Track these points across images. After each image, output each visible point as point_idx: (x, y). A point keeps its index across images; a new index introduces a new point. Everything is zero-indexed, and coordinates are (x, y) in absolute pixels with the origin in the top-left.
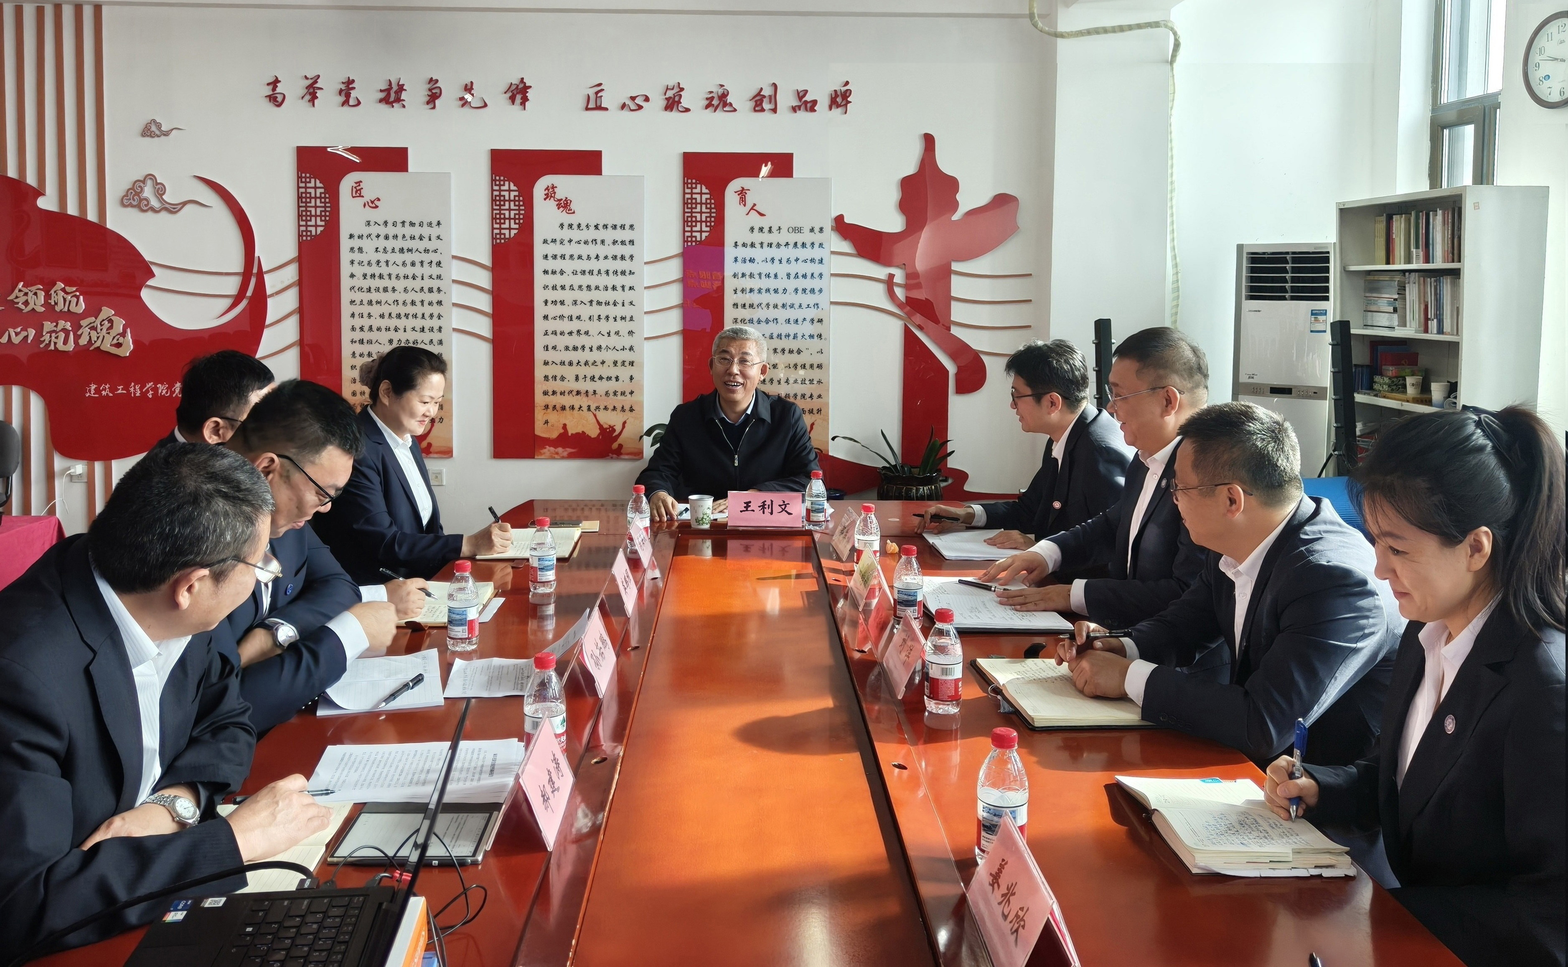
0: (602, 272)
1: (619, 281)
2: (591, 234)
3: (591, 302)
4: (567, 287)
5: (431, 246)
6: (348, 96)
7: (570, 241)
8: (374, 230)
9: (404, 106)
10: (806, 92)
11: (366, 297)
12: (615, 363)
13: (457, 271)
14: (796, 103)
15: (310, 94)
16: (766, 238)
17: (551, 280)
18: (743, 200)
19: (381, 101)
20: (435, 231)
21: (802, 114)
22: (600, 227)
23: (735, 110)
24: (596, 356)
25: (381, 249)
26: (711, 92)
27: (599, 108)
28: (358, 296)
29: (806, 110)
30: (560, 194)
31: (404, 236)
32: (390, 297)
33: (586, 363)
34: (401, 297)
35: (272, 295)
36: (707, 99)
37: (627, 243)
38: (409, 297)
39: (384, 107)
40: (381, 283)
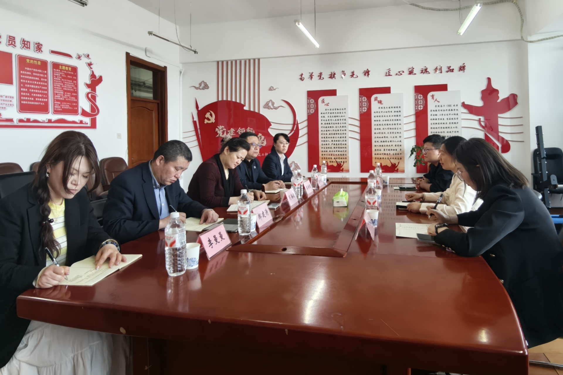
0: (391, 120)
1: (396, 122)
2: (388, 110)
3: (388, 128)
4: (381, 125)
5: (343, 115)
6: (321, 77)
7: (382, 112)
8: (327, 111)
9: (335, 79)
10: (450, 67)
11: (325, 129)
12: (396, 146)
13: (350, 121)
14: (447, 70)
15: (311, 77)
16: (440, 108)
17: (376, 123)
18: (433, 98)
19: (329, 78)
20: (344, 111)
21: (450, 73)
22: (390, 108)
23: (430, 73)
24: (390, 144)
25: (329, 116)
26: (422, 69)
27: (389, 75)
28: (323, 129)
29: (451, 72)
30: (379, 99)
31: (336, 113)
32: (332, 129)
33: (387, 146)
34: (335, 129)
35: (300, 129)
36: (421, 71)
37: (398, 112)
38: (337, 129)
39: (330, 79)
40: (329, 125)
